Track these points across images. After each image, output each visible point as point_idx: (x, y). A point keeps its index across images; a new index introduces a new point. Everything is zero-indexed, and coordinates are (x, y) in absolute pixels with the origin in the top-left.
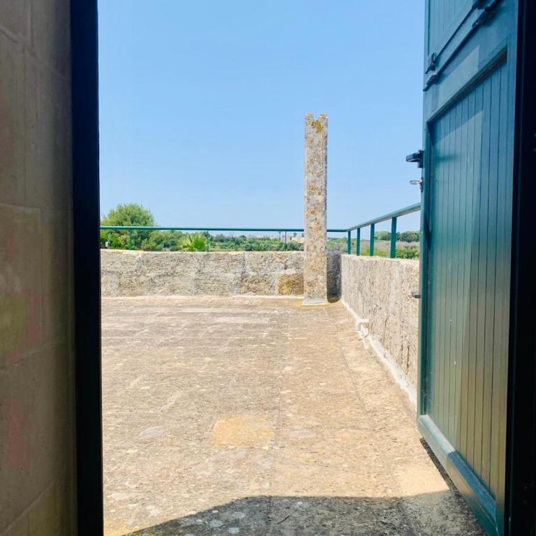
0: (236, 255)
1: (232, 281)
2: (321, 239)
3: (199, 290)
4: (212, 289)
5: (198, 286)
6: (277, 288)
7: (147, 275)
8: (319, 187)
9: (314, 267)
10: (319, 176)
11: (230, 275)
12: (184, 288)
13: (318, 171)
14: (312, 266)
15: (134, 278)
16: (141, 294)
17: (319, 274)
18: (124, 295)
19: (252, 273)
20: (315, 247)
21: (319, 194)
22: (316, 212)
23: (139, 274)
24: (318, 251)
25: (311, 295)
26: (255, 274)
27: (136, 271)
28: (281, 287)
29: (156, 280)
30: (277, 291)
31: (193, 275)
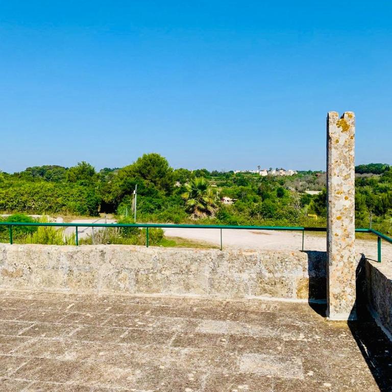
0: (251, 256)
1: (246, 282)
2: (348, 247)
3: (213, 290)
4: (227, 289)
5: (212, 286)
6: (295, 291)
7: (163, 273)
8: (346, 191)
9: (341, 279)
10: (345, 179)
11: (245, 276)
12: (198, 286)
13: (345, 174)
14: (338, 277)
15: (151, 275)
16: (158, 291)
17: (346, 285)
18: (142, 291)
19: (268, 275)
20: (342, 257)
21: (346, 198)
22: (343, 218)
23: (156, 271)
24: (346, 261)
25: (338, 309)
26: (271, 275)
27: (152, 269)
28: (299, 290)
29: (171, 278)
30: (294, 295)
31: (207, 275)
